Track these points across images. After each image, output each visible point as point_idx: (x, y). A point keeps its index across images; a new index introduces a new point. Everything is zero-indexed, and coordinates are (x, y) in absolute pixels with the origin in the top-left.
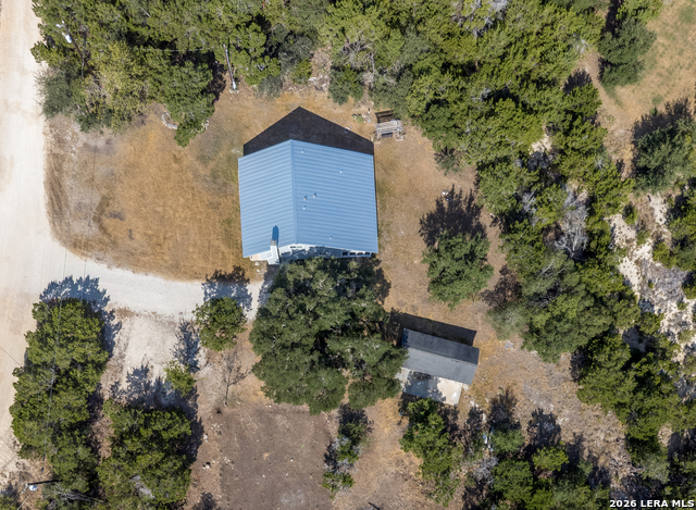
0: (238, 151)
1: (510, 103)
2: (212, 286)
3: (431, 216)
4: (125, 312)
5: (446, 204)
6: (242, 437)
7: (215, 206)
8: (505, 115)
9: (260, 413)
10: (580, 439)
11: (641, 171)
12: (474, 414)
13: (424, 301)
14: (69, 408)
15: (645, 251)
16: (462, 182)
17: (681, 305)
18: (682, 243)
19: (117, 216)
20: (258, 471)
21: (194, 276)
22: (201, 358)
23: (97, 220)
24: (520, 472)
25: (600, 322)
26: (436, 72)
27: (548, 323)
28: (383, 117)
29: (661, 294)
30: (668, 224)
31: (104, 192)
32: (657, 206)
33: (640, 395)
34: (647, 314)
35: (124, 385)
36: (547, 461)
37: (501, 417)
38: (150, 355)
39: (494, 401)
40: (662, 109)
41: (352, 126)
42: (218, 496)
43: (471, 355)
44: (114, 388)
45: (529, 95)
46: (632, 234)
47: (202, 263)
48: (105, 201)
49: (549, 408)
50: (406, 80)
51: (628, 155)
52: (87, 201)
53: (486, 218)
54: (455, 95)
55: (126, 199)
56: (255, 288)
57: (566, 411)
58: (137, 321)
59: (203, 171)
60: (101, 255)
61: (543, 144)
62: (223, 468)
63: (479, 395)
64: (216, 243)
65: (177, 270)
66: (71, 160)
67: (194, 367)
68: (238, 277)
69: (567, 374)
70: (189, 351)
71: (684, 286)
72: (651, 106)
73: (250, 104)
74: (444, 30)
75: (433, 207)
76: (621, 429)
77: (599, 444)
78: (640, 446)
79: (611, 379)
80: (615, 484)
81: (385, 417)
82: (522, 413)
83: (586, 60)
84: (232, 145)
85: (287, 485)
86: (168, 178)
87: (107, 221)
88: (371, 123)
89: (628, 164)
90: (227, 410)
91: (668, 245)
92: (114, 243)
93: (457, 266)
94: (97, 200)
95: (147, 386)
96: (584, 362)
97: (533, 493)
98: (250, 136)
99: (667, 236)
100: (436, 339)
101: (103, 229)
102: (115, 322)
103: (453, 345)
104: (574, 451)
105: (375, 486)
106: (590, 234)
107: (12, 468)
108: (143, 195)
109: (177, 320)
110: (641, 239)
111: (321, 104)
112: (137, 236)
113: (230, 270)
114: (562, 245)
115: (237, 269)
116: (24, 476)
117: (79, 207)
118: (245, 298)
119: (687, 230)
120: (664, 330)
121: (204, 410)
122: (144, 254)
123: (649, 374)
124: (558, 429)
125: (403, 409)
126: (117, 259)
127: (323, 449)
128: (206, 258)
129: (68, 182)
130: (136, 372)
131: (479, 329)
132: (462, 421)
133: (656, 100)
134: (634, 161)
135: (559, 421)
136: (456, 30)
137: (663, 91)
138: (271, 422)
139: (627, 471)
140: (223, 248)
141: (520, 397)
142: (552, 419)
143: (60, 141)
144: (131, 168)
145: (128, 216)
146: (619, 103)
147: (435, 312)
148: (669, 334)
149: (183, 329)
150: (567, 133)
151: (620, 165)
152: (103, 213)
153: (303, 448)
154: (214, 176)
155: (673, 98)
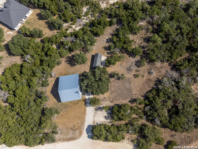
0: (60, 103)
1: (48, 52)
2: (87, 105)
3: (71, 65)
4: (94, 122)
5: (68, 63)
6: (116, 97)
7: (71, 107)
8: (51, 53)
9: (111, 93)
10: (111, 34)
11: (59, 28)
12: (108, 53)
13: (87, 65)
14: (114, 129)
15: (74, 26)
16: (63, 60)
17: (83, 19)
18: (72, 20)
19: (74, 127)
20: (123, 93)
21: (85, 109)
22: (102, 106)
23: (75, 130)
24: (118, 44)
25: (89, 32)
26: (43, 66)
27: (90, 41)
28: (51, 76)
29: (81, 23)
30: (68, 23)
31: (69, 129)
32: (65, 25)
33: (101, 24)
34: (86, 25)
35: (109, 121)
36: (115, 39)
37: (108, 48)
38: (102, 116)
39: (105, 50)
40: (47, 26)
41: (53, 82)
42: (128, 100)
43: (97, 55)
44: (109, 123)
45: (46, 49)
46: (71, 29)
47: (83, 108)
48: (71, 129)
49: (105, 40)
50: (45, 72)
51: (56, 31)
52: (72, 133)
53: (70, 55)
54: (47, 62)
55: (71, 125)
56: (87, 97)
57: (106, 37)
58: (95, 120)
59: (64, 110)
60: (82, 129)
61: (54, 46)
62: (123, 99)
63: (104, 53)
64: (78, 106)
65: (84, 113)
66: (63, 137)
67: (103, 107)
68: (85, 101)
69: (99, 38)
70: (100, 109)
71: (80, 19)
72: (46, 28)
73: (50, 102)
74: (34, 66)
75: (69, 65)
76: (108, 27)
77: (111, 31)
78: (111, 24)
79: (99, 29)
80: (118, 27)
81: (110, 70)
82: (107, 45)
83: (38, 40)
84: (58, 105)
85: (125, 87)
86: (66, 117)
87: (75, 128)
88: (52, 78)
89: (57, 31)
90: (111, 100)
91: (72, 22)
92: (80, 126)
93: (81, 58)
94: (71, 131)
95: (108, 116)
96: (96, 35)
97: (121, 41)
98: (56, 101)
99: (70, 23)
100: (94, 61)
101: (77, 129)
102: (96, 124)
103: (95, 58)
104: (113, 35)
105: (123, 70)
106: (71, 36)
107: (127, 141)
108: (70, 121)
109: (94, 112)
110: (71, 27)
111: (49, 89)
112: (78, 122)
113: (84, 102)
114: (74, 41)
115: (83, 101)
116: (129, 139)
117: (73, 134)
118: (89, 99)
119: (70, 19)
120: (88, 22)
121: (112, 104)
122: (81, 120)
123: (97, 23)
124: (109, 38)
125: (108, 66)
126: (83, 125)
127: (117, 81)
128: (81, 107)
129: (68, 137)
130: (106, 119)
131: (91, 54)
132: (109, 55)
133: (45, 27)
134: (57, 30)
135: (108, 38)
136: (34, 64)
137: (43, 26)
138: (113, 91)
139: (116, 26)
140: (79, 104)
141: (104, 45)
142: (107, 40)
143: (60, 140)
144: (64, 124)
145: (74, 124)
146: (46, 34)
147: (89, 63)
148: (89, 21)
149: (96, 110)
150: (52, 42)
151: (58, 32)
152: (74, 129)
153: (117, 84)
154: (65, 108)
155: (44, 24)
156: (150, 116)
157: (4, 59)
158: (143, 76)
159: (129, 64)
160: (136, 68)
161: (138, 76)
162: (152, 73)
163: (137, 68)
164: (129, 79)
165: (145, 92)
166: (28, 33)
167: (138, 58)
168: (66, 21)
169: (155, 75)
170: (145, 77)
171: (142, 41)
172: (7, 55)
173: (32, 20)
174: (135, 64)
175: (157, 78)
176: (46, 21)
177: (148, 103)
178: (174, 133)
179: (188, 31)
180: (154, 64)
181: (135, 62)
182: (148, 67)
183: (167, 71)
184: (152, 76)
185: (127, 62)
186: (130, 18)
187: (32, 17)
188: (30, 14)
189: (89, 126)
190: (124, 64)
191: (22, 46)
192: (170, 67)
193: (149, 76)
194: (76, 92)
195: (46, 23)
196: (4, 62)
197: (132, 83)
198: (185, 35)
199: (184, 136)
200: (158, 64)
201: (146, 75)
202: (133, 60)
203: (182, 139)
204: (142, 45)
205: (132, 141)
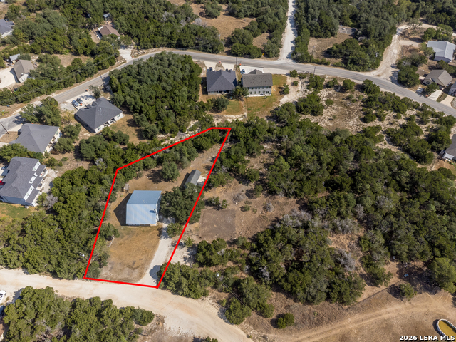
0: (123, 227)
2: (162, 237)
3: (153, 181)
5: (151, 178)
6: (209, 232)
7: (138, 234)
9: (202, 226)
10: (219, 153)
11: (151, 138)
12: (210, 174)
15: (172, 139)
16: (145, 174)
17: (187, 133)
18: (172, 132)
19: (134, 263)
20: (220, 228)
21: (158, 242)
22: (183, 241)
23: (134, 269)
24: (226, 161)
25: (190, 143)
27: (189, 153)
28: (122, 190)
29: (183, 137)
30: (166, 134)
31: (125, 266)
32: (161, 136)
33: (209, 137)
34: (188, 139)
35: (188, 265)
36: (224, 156)
37: (211, 169)
38: (180, 256)
39: (207, 170)
40: (136, 134)
41: (123, 198)
42: (226, 239)
47: (154, 239)
48: (129, 266)
49: (210, 158)
51: (146, 141)
52: (127, 272)
53: (156, 169)
55: (129, 260)
56: (164, 225)
57: (211, 155)
59: (126, 237)
60: (145, 269)
63: (205, 173)
64: (149, 235)
65: (155, 246)
66: (113, 275)
68: (160, 230)
69: (202, 154)
70: (180, 245)
71: (183, 132)
72: (135, 136)
74: (103, 174)
75: (151, 180)
76: (217, 144)
81: (208, 195)
82: (211, 164)
84: (120, 229)
85: (225, 221)
86: (126, 247)
87: (135, 266)
88: (124, 194)
90: (200, 235)
91: (171, 135)
92: (142, 264)
93: (171, 169)
94: (128, 269)
95: (190, 258)
96: (200, 150)
98: (118, 224)
99: (169, 135)
101: (137, 268)
103: (190, 175)
105: (227, 199)
107: (211, 301)
108: (129, 255)
109: (170, 248)
110: (169, 140)
111: (113, 206)
112: (142, 258)
113: (158, 232)
115: (158, 229)
116: (214, 298)
117: (128, 274)
118: (166, 228)
119: (169, 130)
121: (199, 242)
122: (148, 256)
123: (204, 136)
124: (216, 157)
125: (206, 190)
127: (215, 211)
129: (120, 277)
130: (185, 261)
131: (186, 172)
134: (148, 139)
135: (214, 156)
136: (104, 171)
137: (132, 133)
138: (205, 224)
139: (229, 144)
140: (151, 233)
141: (206, 164)
142: (213, 158)
144: (120, 257)
145: (135, 260)
147: (180, 181)
149: (174, 246)
152: (131, 267)
153: (214, 216)
154: (129, 234)
155: (134, 132)
156: (255, 265)
157: (68, 161)
158: (255, 211)
159: (238, 192)
160: (246, 198)
161: (248, 209)
162: (269, 208)
163: (248, 200)
164: (233, 211)
165: (254, 233)
166: (110, 135)
167: (252, 186)
168: (163, 132)
169: (273, 212)
170: (257, 213)
171: (262, 167)
172: (74, 158)
173: (121, 125)
174: (246, 194)
175: (276, 218)
176: (137, 128)
177: (255, 246)
178: (291, 302)
179: (329, 160)
180: (275, 198)
181: (247, 191)
182: (266, 200)
183: (293, 210)
184: (269, 213)
185: (234, 189)
186: (249, 135)
187: (122, 121)
188: (120, 118)
189: (156, 267)
190: (231, 191)
191: (97, 148)
192: (298, 206)
193: (264, 212)
194: (151, 211)
195: (137, 130)
196: (66, 165)
197: (237, 218)
198: (325, 165)
199: (307, 312)
200: (280, 198)
201: (260, 210)
202: (244, 188)
203: (303, 315)
204: (261, 171)
205: (220, 302)
